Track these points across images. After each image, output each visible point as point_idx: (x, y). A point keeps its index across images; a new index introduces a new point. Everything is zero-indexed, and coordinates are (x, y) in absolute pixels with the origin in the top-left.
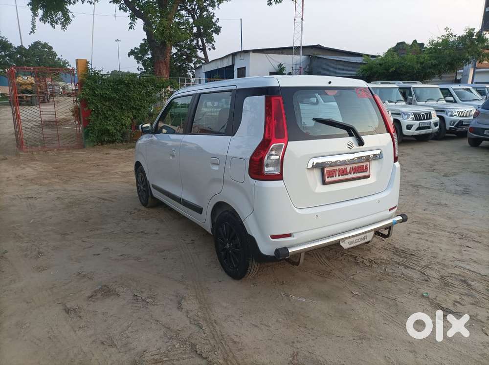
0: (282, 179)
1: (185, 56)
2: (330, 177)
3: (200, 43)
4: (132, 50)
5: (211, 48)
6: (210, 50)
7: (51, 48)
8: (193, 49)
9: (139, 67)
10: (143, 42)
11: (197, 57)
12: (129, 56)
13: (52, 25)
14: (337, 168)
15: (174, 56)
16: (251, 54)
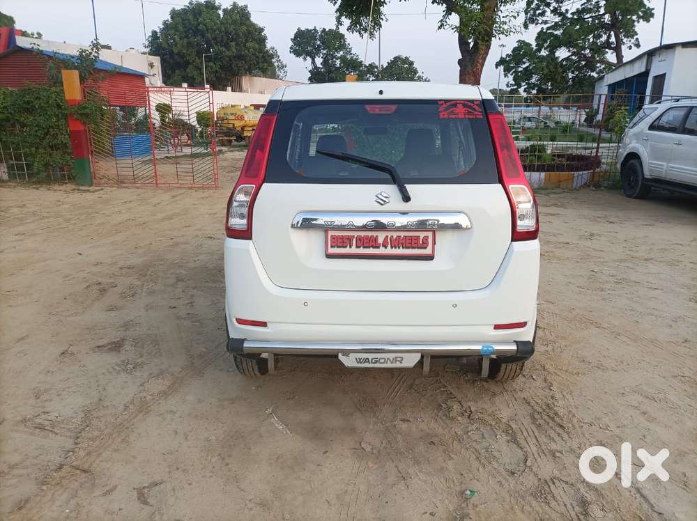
0: (250, 238)
1: (583, 61)
2: (338, 247)
3: (613, 39)
4: (502, 58)
5: (633, 46)
6: (630, 48)
7: (412, 63)
8: (599, 50)
9: (508, 82)
10: (516, 45)
11: (602, 61)
12: (497, 68)
13: (360, 33)
14: (356, 234)
15: (564, 63)
16: (679, 50)
